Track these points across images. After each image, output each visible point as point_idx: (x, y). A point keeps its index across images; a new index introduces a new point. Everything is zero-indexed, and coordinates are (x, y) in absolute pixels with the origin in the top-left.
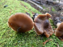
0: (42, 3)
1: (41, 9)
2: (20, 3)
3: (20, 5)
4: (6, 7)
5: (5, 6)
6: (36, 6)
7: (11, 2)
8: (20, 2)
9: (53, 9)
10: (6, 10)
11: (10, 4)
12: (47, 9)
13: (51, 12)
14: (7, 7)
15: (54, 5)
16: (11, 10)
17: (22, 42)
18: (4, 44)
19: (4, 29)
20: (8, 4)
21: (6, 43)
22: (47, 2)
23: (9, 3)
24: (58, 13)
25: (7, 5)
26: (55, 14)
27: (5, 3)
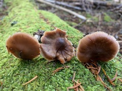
0: (85, 9)
1: (82, 20)
2: (39, 15)
3: (37, 18)
4: (14, 25)
5: (13, 23)
6: (73, 15)
7: (23, 16)
8: (40, 13)
9: (107, 17)
10: (14, 30)
11: (21, 20)
12: (95, 18)
13: (103, 23)
14: (16, 25)
15: (109, 8)
16: (21, 29)
17: (25, 71)
18: (2, 76)
19: (6, 57)
20: (18, 19)
21: (4, 75)
22: (95, 4)
23: (20, 18)
24: (117, 24)
25: (17, 21)
26: (112, 25)
27: (13, 18)
